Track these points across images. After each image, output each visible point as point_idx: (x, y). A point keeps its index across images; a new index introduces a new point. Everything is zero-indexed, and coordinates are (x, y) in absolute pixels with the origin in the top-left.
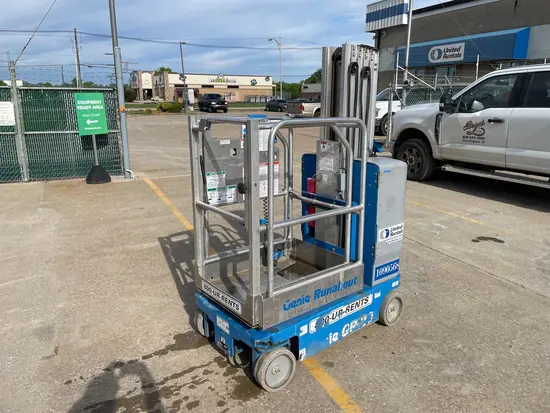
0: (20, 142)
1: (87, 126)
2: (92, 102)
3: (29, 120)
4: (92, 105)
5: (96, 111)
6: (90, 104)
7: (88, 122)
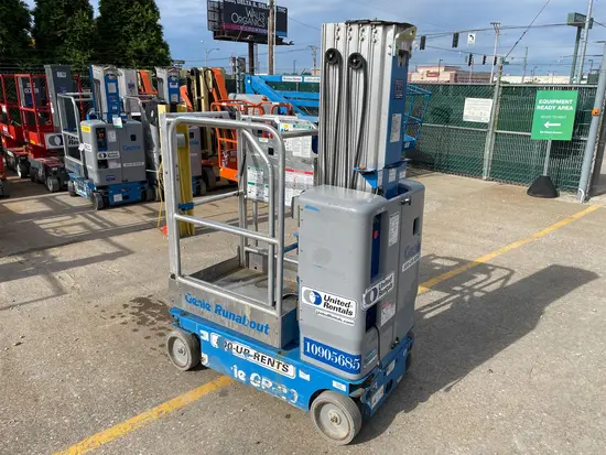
0: (489, 141)
1: (545, 129)
2: (558, 102)
3: (504, 119)
4: (557, 105)
5: (563, 113)
6: (555, 104)
7: (547, 125)
